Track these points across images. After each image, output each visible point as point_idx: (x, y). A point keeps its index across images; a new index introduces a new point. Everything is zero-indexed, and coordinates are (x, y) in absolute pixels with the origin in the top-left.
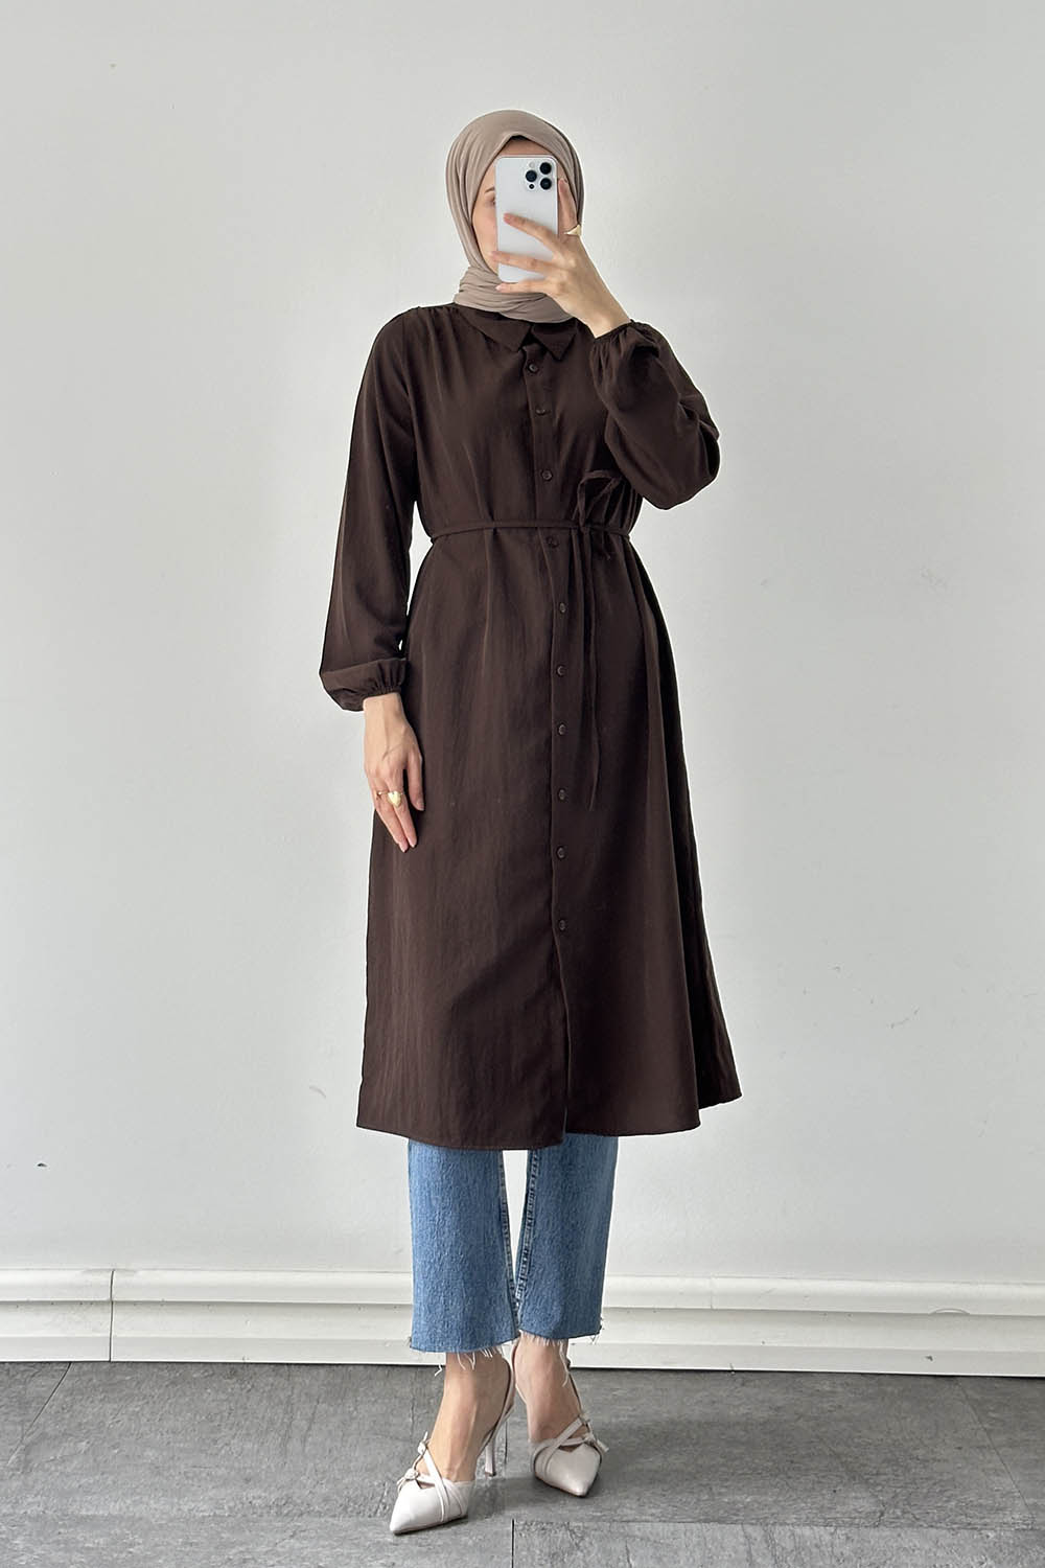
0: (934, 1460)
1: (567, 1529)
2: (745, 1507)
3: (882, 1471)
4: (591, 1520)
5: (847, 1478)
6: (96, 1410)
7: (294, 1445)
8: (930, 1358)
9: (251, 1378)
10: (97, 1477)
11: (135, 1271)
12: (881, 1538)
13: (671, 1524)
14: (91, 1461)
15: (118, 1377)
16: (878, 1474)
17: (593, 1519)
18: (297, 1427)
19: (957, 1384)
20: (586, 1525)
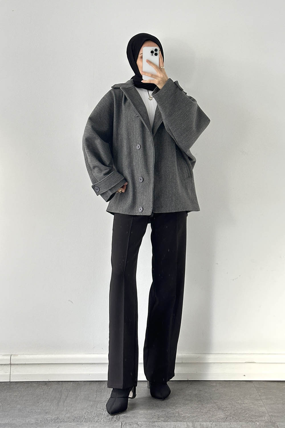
1: (137, 424)
2: (188, 417)
4: (143, 422)
5: (217, 408)
6: (4, 395)
7: (61, 403)
8: (245, 376)
9: (50, 385)
10: (3, 413)
11: (17, 355)
12: (225, 425)
13: (166, 422)
16: (226, 408)
18: (62, 398)
19: (252, 383)
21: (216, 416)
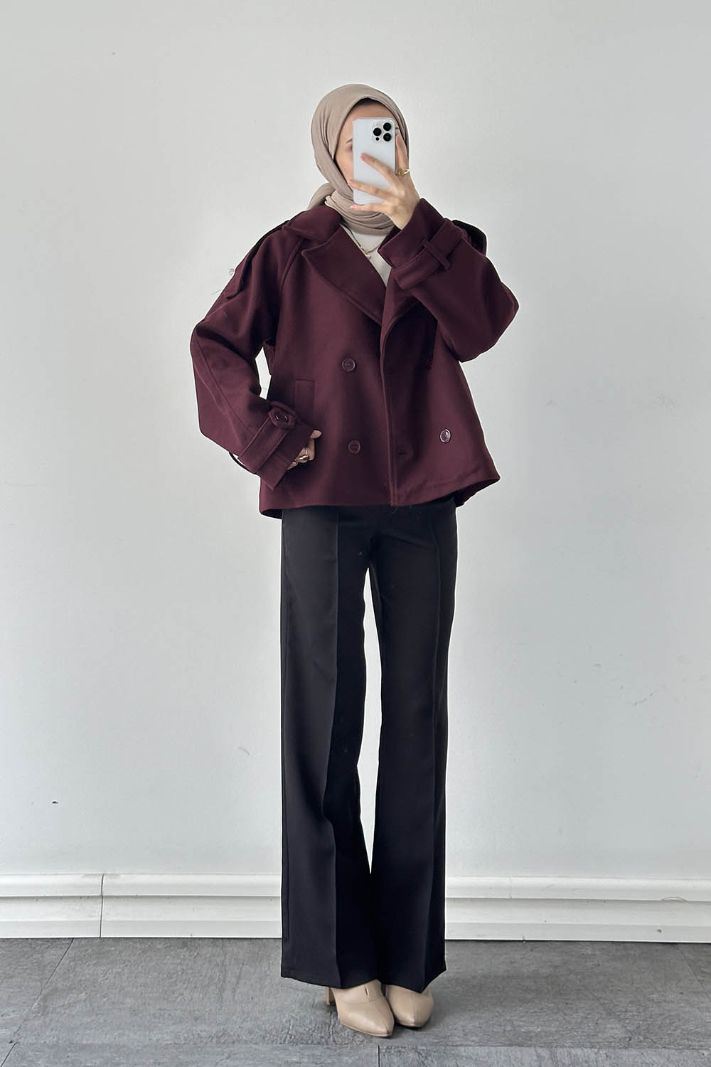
0: (665, 1001)
1: (416, 1050)
2: (536, 1035)
3: (629, 1009)
4: (431, 1045)
5: (604, 1013)
6: (91, 971)
7: (228, 994)
8: (660, 931)
9: (197, 948)
10: (94, 1017)
11: (118, 875)
12: (628, 1055)
13: (486, 1047)
14: (89, 1005)
15: (107, 948)
16: (626, 1012)
17: (433, 1044)
18: (229, 982)
19: (678, 948)
20: (428, 1048)
21: (604, 1032)
